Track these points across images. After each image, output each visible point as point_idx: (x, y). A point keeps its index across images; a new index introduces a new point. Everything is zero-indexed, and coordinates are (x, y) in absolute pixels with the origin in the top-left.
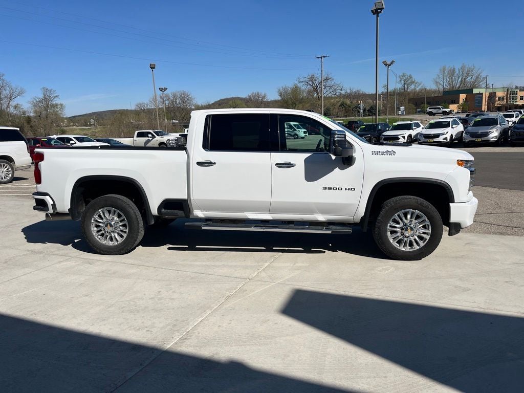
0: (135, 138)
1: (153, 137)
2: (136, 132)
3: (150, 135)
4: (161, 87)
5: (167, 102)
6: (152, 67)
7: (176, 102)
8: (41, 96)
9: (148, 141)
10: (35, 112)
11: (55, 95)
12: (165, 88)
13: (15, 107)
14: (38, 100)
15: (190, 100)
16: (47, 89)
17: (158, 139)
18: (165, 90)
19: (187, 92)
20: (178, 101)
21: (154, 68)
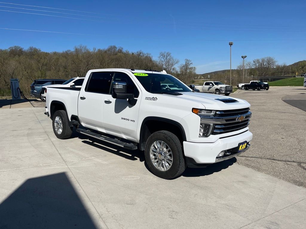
0: (204, 86)
1: (213, 85)
2: (205, 82)
3: (211, 84)
4: (242, 56)
5: (257, 64)
6: (231, 44)
7: (264, 64)
8: (184, 64)
9: (210, 88)
10: (181, 72)
11: (191, 63)
12: (245, 56)
13: (173, 69)
14: (182, 66)
15: (273, 63)
16: (187, 60)
17: (216, 86)
18: (245, 58)
19: (272, 57)
20: (265, 64)
21: (232, 45)
